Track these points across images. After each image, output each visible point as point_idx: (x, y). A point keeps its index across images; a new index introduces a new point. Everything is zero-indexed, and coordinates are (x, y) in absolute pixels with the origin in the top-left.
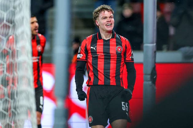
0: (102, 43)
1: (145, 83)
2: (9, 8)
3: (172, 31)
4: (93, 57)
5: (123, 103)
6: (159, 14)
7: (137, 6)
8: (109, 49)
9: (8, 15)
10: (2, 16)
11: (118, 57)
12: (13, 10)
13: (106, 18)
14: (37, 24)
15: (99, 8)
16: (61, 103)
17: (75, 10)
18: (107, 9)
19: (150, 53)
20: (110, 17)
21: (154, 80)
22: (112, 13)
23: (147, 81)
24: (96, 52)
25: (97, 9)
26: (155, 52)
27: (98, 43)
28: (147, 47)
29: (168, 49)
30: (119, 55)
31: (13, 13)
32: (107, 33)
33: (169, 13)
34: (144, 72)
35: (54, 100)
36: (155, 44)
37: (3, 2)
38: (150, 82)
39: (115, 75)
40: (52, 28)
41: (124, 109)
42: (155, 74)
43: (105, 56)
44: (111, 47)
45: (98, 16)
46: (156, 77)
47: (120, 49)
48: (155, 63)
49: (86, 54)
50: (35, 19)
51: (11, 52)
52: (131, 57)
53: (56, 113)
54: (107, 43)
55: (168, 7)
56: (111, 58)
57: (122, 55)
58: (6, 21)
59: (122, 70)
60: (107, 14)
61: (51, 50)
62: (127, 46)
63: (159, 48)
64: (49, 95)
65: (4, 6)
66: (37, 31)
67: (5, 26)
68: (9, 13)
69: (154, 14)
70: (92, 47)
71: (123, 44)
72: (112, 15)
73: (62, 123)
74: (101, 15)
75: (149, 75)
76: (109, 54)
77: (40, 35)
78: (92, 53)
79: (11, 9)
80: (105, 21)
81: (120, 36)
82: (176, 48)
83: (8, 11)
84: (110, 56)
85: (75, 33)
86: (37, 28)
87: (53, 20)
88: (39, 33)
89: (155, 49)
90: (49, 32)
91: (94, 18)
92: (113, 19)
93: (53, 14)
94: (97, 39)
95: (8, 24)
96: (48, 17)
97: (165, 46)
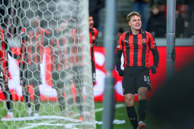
0: (133, 38)
1: (167, 60)
2: (74, 8)
3: (186, 24)
4: (126, 47)
5: (145, 76)
6: (177, 12)
7: (162, 7)
8: (137, 41)
9: (73, 14)
10: (69, 14)
11: (144, 47)
12: (76, 9)
13: (135, 20)
14: (92, 22)
15: (131, 14)
16: (109, 74)
17: (119, 10)
18: (136, 15)
19: (171, 40)
20: (139, 20)
21: (173, 58)
22: (140, 17)
23: (169, 59)
24: (129, 44)
25: (129, 14)
26: (175, 39)
27: (130, 38)
28: (169, 35)
29: (184, 37)
30: (144, 45)
31: (76, 11)
32: (136, 31)
33: (184, 12)
34: (167, 52)
35: (105, 71)
36: (174, 33)
37: (69, 5)
38: (171, 60)
39: (141, 59)
40: (104, 22)
41: (145, 80)
42: (175, 54)
43: (134, 46)
44: (138, 40)
45: (130, 20)
46: (175, 56)
47: (144, 41)
48: (175, 46)
49: (122, 45)
50: (91, 18)
51: (75, 38)
52: (154, 46)
53: (106, 80)
54: (135, 37)
55: (184, 8)
56: (139, 47)
57: (146, 45)
58: (72, 17)
59: (147, 55)
60: (136, 17)
61: (103, 38)
62: (151, 38)
63: (177, 36)
64: (101, 68)
65: (70, 7)
66: (92, 26)
67: (71, 21)
68: (74, 11)
69: (174, 12)
70: (125, 41)
71: (148, 37)
72: (140, 18)
73: (110, 87)
74: (132, 19)
75: (170, 54)
76: (137, 45)
77: (94, 29)
78: (125, 44)
79: (75, 9)
80: (135, 23)
81: (145, 31)
82: (189, 36)
83: (73, 11)
84: (138, 46)
85: (119, 25)
86: (93, 24)
87: (104, 17)
88: (94, 27)
89: (174, 37)
90: (101, 25)
91: (128, 21)
92: (140, 21)
93: (104, 12)
94: (129, 35)
95: (72, 19)
96: (101, 14)
97: (181, 35)
